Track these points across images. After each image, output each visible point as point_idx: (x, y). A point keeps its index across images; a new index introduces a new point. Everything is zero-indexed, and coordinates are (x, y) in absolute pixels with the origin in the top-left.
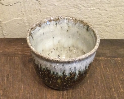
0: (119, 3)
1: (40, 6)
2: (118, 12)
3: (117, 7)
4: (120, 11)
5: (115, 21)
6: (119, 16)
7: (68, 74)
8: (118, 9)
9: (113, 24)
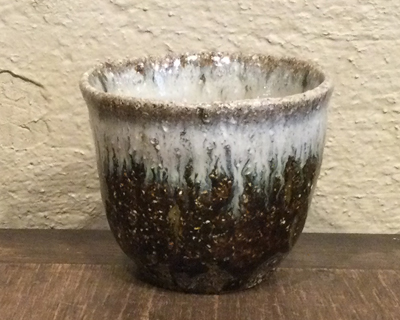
0: (354, 93)
1: (46, 107)
2: (354, 133)
3: (349, 112)
4: (362, 129)
5: (347, 173)
6: (360, 151)
7: (203, 181)
8: (351, 122)
9: (343, 184)
